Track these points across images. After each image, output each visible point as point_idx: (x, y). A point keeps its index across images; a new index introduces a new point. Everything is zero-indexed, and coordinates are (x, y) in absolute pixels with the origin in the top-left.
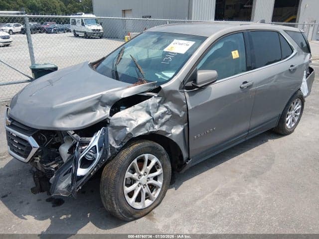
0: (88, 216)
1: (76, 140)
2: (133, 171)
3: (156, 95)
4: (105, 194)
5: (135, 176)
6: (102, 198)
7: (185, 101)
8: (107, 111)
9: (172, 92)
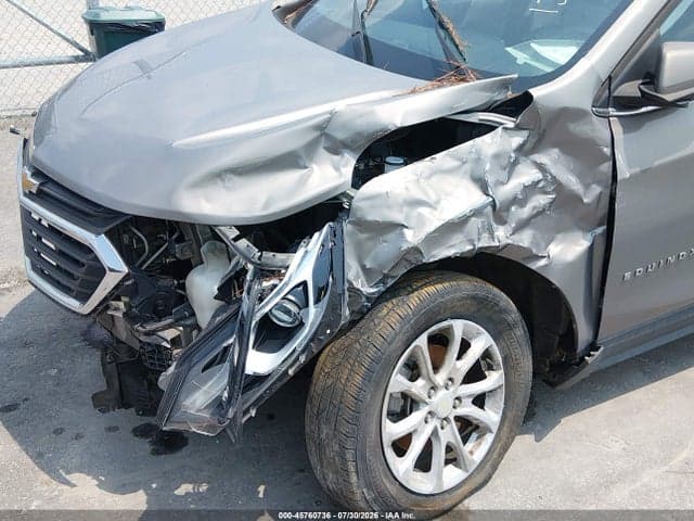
0: (261, 495)
1: (246, 258)
2: (413, 370)
3: (509, 122)
4: (323, 436)
5: (418, 388)
6: (311, 448)
7: (607, 151)
8: (343, 170)
9: (567, 114)
